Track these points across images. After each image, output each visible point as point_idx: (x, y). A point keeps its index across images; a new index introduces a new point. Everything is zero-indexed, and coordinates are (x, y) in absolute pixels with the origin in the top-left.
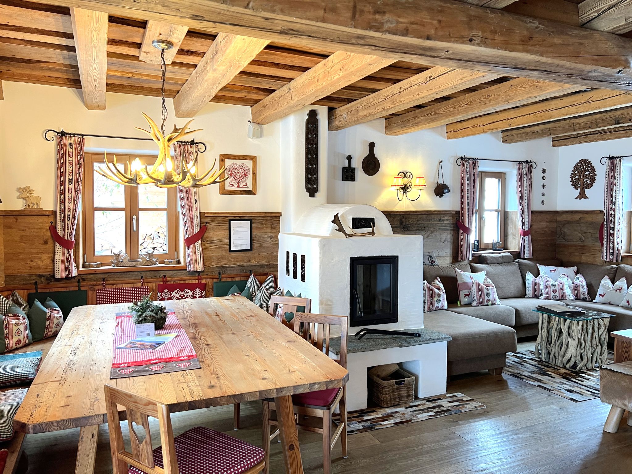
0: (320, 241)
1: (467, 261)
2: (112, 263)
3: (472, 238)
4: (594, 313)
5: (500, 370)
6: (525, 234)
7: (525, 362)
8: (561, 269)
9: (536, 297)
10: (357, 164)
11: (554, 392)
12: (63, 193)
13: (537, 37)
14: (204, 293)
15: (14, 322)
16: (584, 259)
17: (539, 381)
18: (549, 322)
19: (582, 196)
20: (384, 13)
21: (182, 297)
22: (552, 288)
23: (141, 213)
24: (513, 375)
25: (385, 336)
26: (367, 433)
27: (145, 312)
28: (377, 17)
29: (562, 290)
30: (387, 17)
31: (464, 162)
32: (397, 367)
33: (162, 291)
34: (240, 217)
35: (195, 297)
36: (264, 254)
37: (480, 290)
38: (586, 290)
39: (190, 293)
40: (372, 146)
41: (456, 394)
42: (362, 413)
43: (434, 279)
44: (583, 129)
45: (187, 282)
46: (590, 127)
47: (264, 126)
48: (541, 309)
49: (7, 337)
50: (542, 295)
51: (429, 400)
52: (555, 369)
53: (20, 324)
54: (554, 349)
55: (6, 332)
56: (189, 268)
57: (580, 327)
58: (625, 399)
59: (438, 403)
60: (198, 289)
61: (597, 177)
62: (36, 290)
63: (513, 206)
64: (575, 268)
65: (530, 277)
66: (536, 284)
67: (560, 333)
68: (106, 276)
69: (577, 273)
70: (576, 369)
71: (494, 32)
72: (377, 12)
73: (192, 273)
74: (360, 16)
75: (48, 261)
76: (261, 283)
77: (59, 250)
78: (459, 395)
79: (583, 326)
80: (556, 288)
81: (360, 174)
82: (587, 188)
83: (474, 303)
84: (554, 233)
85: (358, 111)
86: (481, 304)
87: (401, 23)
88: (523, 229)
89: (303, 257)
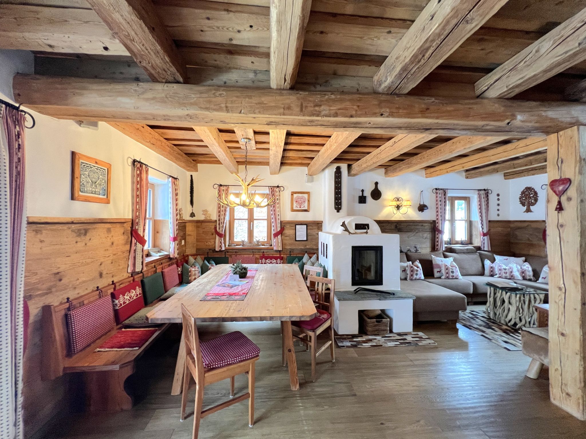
0: (333, 236)
1: (441, 251)
2: (241, 245)
3: (446, 237)
4: (532, 290)
5: (455, 321)
6: (484, 235)
7: (477, 318)
8: (512, 259)
9: (492, 276)
10: (368, 194)
11: (493, 341)
12: (219, 212)
13: (432, 108)
14: (282, 261)
15: (193, 269)
16: (531, 252)
17: (483, 332)
18: (495, 294)
19: (528, 210)
20: (320, 106)
21: (271, 263)
22: (504, 271)
23: (255, 221)
24: (465, 326)
25: (373, 293)
26: (352, 349)
27: (236, 269)
28: (317, 108)
29: (511, 272)
30: (322, 107)
31: (438, 191)
32: (380, 312)
33: (261, 259)
34: (301, 223)
35: (278, 263)
36: (314, 243)
37: (447, 269)
38: (531, 273)
39: (275, 261)
40: (376, 184)
41: (418, 333)
42: (354, 336)
43: (415, 260)
44: (521, 166)
45: (274, 255)
46: (526, 165)
47: (314, 176)
48: (490, 285)
49: (190, 276)
50: (496, 275)
51: (399, 334)
52: (499, 326)
53: (196, 271)
54: (499, 311)
55: (190, 274)
56: (275, 248)
57: (518, 298)
58: (541, 356)
59: (405, 337)
60: (279, 259)
61: (539, 198)
62: (208, 255)
63: (476, 218)
64: (524, 258)
65: (487, 263)
66: (492, 267)
67: (503, 302)
68: (237, 251)
69: (525, 261)
70: (516, 327)
71: (398, 108)
72: (316, 106)
73: (276, 251)
74: (306, 109)
75: (213, 243)
76: (310, 258)
77: (217, 237)
78: (421, 334)
79: (520, 298)
80: (507, 271)
81: (369, 199)
82: (532, 205)
83: (443, 277)
84: (508, 235)
85: (362, 165)
86: (448, 278)
87: (332, 110)
88: (483, 232)
89: (327, 245)
